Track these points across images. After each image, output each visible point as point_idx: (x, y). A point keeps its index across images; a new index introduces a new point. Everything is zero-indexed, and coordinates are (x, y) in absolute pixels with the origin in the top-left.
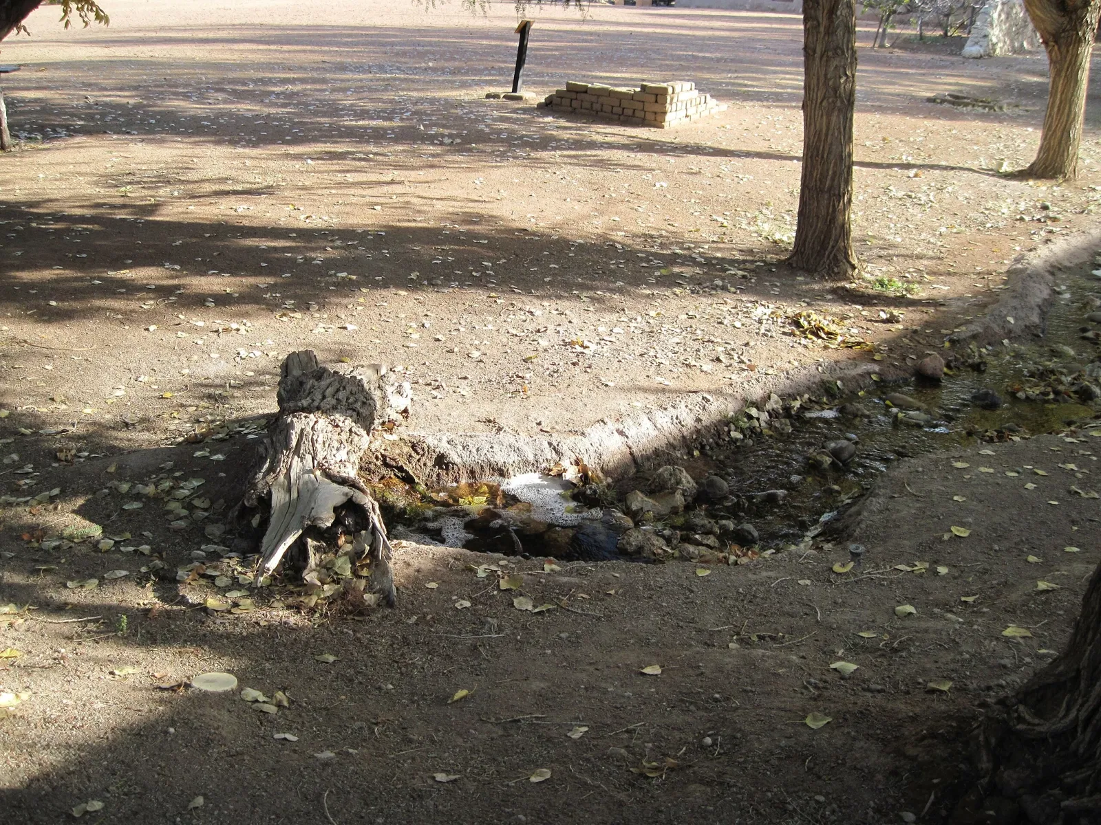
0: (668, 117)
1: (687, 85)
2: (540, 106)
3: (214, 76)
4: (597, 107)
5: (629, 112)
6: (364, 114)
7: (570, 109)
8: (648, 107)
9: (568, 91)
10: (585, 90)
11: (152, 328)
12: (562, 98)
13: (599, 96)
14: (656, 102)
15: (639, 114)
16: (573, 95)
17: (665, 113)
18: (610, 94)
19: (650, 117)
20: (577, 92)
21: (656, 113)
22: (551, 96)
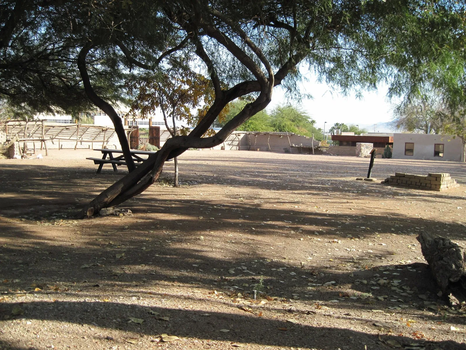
0: (442, 187)
1: (447, 174)
2: (382, 183)
3: (240, 170)
4: (409, 182)
5: (424, 185)
6: (311, 183)
7: (397, 184)
8: (433, 183)
9: (396, 176)
10: (404, 176)
11: (302, 239)
12: (393, 179)
13: (410, 178)
14: (436, 180)
15: (428, 185)
16: (398, 178)
17: (440, 185)
18: (415, 177)
19: (433, 186)
20: (400, 177)
21: (436, 185)
22: (388, 179)
